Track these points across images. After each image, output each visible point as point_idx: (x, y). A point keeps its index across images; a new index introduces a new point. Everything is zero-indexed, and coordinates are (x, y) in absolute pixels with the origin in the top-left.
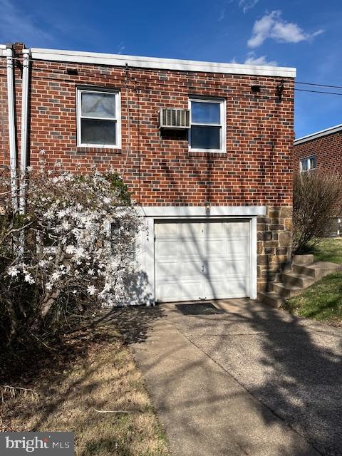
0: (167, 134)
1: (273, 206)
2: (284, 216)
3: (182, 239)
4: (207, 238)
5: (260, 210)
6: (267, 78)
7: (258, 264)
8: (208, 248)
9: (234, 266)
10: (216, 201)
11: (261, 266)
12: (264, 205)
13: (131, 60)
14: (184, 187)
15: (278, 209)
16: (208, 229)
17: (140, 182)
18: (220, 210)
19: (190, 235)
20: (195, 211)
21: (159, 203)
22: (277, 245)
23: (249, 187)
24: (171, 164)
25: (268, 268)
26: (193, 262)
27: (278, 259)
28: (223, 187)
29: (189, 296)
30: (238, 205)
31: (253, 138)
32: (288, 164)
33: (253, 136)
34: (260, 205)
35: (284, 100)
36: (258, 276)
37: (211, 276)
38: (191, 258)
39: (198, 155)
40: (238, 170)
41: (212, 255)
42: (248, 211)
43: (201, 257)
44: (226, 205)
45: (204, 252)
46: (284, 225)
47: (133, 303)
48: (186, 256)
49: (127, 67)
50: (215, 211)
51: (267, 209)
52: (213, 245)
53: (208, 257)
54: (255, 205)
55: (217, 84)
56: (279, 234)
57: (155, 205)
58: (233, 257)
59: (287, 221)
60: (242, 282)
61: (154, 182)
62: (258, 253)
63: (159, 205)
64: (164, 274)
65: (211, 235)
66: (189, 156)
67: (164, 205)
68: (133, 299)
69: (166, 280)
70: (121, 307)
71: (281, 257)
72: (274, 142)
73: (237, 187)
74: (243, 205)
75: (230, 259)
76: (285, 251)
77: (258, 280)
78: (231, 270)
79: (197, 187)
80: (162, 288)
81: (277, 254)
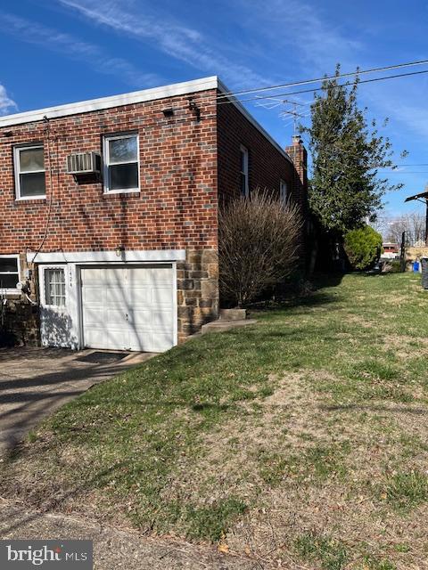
0: (82, 179)
1: (194, 250)
2: (208, 261)
3: (108, 285)
4: (132, 284)
5: (180, 255)
6: (181, 98)
7: (178, 316)
8: (133, 295)
9: (160, 316)
10: (131, 245)
11: (182, 319)
12: (183, 248)
13: (50, 112)
14: (99, 231)
15: (200, 253)
16: (132, 275)
17: (61, 229)
18: (136, 255)
19: (116, 281)
20: (112, 256)
21: (78, 248)
22: (200, 295)
23: (164, 228)
24: (87, 209)
25: (191, 322)
26: (119, 309)
27: (202, 312)
28: (137, 230)
29: (117, 345)
30: (154, 249)
31: (168, 171)
32: (210, 198)
33: (168, 168)
34: (178, 248)
35: (203, 119)
36: (179, 330)
37: (137, 326)
38: (118, 306)
39: (111, 197)
40: (153, 209)
41: (137, 304)
42: (166, 255)
43: (127, 306)
44: (141, 249)
45: (130, 300)
46: (208, 272)
47: (63, 345)
48: (113, 303)
49: (46, 120)
50: (131, 256)
51: (186, 252)
52: (138, 292)
53: (134, 306)
54: (173, 248)
55: (128, 118)
56: (202, 282)
57: (74, 251)
58: (159, 307)
59: (212, 267)
60: (169, 335)
61: (73, 228)
62: (178, 303)
63: (78, 251)
64: (92, 320)
65: (136, 282)
66: (103, 199)
67: (82, 251)
68: (63, 341)
69: (94, 326)
70: (53, 347)
71: (206, 310)
72: (194, 172)
73: (153, 229)
74: (159, 249)
75: (156, 309)
76: (210, 303)
77: (178, 335)
78: (157, 320)
79: (112, 231)
80: (90, 334)
81: (201, 306)
